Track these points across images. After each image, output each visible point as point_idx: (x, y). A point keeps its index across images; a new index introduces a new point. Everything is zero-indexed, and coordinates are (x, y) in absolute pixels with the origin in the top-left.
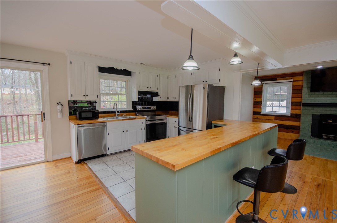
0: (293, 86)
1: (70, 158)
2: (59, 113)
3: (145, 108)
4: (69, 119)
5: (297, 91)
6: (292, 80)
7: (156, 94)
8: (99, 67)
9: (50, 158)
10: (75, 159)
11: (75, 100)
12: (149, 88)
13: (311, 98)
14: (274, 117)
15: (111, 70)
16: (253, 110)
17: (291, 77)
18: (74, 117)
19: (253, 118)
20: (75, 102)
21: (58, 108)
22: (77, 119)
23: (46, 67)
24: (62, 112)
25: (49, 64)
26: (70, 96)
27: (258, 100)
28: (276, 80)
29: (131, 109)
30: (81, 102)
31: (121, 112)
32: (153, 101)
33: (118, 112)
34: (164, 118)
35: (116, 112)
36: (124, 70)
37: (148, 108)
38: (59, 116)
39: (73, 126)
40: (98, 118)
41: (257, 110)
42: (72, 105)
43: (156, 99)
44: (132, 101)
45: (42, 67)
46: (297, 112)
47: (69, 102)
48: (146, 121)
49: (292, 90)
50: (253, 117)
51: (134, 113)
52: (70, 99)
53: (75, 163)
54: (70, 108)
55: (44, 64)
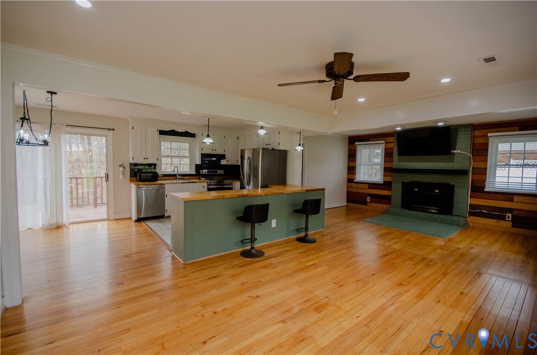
0: (385, 148)
1: (130, 218)
2: (121, 175)
3: (210, 172)
4: (130, 181)
5: (388, 155)
6: (383, 142)
7: (223, 157)
8: (159, 130)
9: (112, 217)
10: (134, 217)
11: (136, 162)
12: (214, 150)
13: (400, 163)
14: (367, 185)
15: (173, 133)
16: (348, 177)
17: (384, 138)
18: (134, 179)
19: (347, 187)
20: (136, 165)
21: (120, 170)
22: (137, 181)
23: (111, 132)
24: (124, 173)
25: (113, 129)
26: (131, 158)
27: (352, 164)
28: (369, 141)
29: (194, 172)
30: (142, 165)
31: (182, 175)
32: (221, 164)
33: (179, 175)
34: (230, 183)
35: (177, 176)
36: (186, 132)
37: (214, 172)
38: (121, 177)
39: (133, 186)
40: (157, 180)
41: (351, 177)
42: (133, 167)
43: (223, 162)
44: (196, 165)
45: (107, 132)
46: (389, 179)
47: (130, 164)
48: (208, 185)
49: (385, 153)
50: (347, 185)
51: (198, 177)
52: (131, 161)
53: (134, 221)
54: (132, 170)
55: (109, 129)
